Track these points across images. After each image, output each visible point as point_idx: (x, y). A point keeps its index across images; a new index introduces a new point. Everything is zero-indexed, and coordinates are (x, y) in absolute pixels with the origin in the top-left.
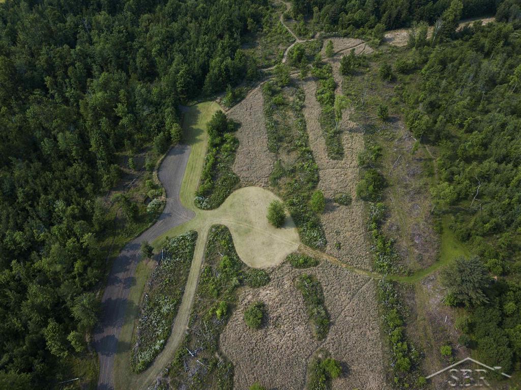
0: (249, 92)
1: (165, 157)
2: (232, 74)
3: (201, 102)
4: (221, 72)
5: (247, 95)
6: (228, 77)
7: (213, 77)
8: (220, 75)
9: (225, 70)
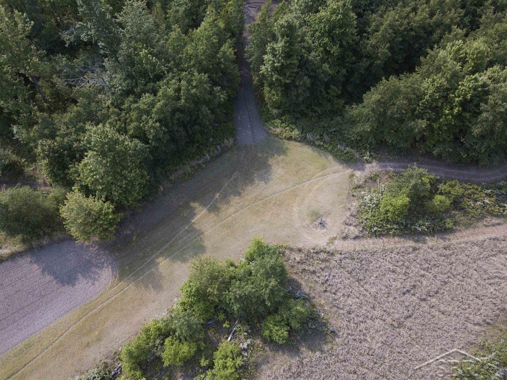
0: (489, 219)
1: (20, 254)
2: (476, 131)
3: (311, 144)
4: (446, 98)
5: (468, 226)
6: (459, 132)
7: (401, 102)
8: (435, 109)
9: (464, 104)
